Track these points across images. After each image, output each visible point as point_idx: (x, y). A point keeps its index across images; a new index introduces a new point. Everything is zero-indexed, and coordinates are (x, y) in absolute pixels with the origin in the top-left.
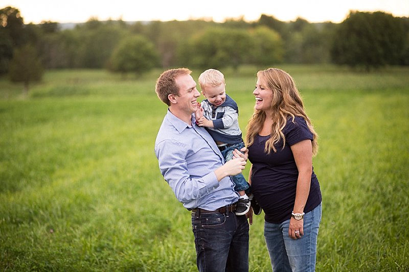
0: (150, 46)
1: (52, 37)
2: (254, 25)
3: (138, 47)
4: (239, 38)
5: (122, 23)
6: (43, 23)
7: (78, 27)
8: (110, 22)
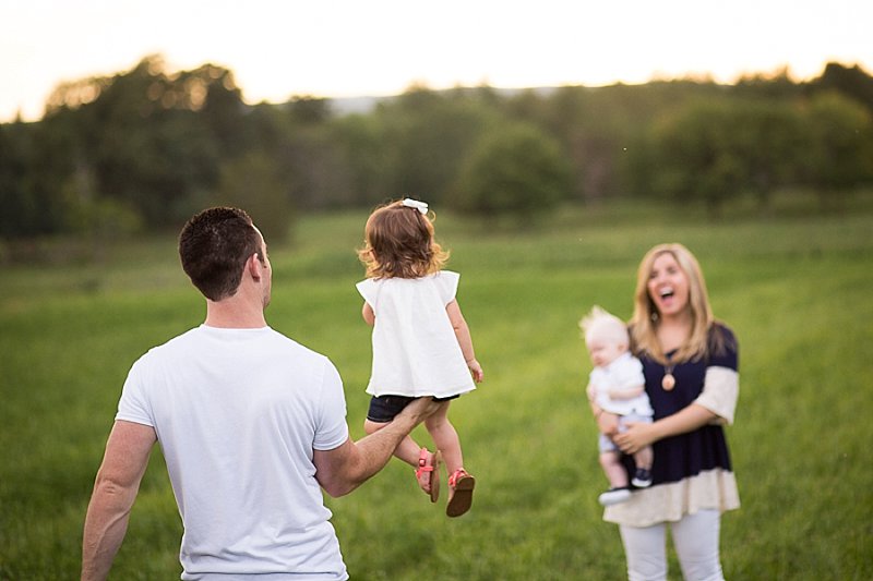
0: (551, 148)
1: (314, 134)
2: (809, 89)
3: (524, 153)
4: (769, 124)
5: (487, 95)
6: (294, 101)
7: (383, 107)
8: (459, 93)
